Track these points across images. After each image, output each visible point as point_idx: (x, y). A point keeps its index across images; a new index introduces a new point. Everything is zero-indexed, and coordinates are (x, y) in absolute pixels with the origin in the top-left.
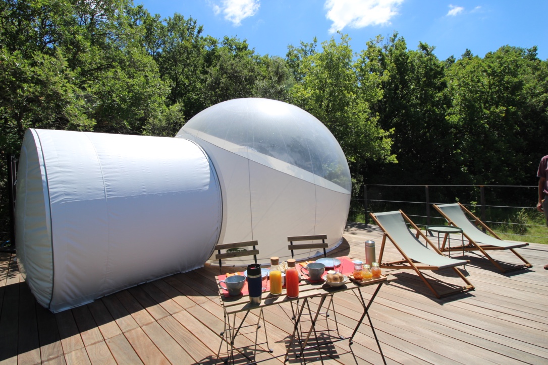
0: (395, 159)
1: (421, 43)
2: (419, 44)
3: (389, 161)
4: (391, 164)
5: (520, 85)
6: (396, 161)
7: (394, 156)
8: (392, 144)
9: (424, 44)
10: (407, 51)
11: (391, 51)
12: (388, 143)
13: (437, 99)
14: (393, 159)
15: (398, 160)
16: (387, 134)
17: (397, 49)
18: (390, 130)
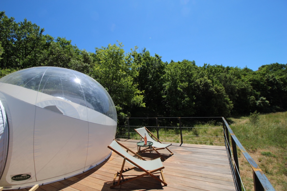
0: (145, 105)
1: (156, 54)
2: (155, 55)
3: (142, 106)
4: (142, 107)
5: (192, 75)
6: (145, 106)
7: (144, 104)
8: (143, 98)
9: (157, 54)
10: (150, 56)
11: (143, 55)
12: (141, 98)
13: (162, 78)
14: (144, 105)
15: (146, 106)
16: (141, 92)
17: (146, 55)
18: (143, 91)
